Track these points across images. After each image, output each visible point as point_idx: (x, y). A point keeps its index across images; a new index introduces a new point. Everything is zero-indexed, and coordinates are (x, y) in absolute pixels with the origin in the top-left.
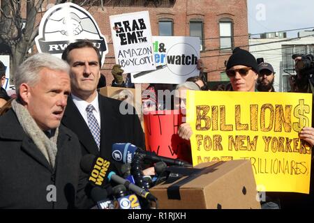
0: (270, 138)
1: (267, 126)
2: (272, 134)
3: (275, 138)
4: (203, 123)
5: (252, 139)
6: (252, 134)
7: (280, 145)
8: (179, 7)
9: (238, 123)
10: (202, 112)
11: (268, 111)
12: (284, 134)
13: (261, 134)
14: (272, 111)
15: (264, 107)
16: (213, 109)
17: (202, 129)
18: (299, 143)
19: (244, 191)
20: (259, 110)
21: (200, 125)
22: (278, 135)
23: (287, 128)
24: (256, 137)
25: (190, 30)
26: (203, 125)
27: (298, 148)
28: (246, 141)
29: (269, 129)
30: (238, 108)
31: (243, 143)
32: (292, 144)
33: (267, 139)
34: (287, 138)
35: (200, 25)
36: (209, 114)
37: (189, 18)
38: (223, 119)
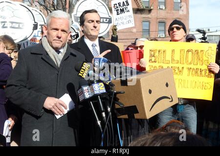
0: (191, 68)
1: (189, 62)
2: (192, 66)
3: (193, 69)
4: (153, 59)
5: (180, 69)
6: (180, 66)
7: (196, 72)
8: (153, 15)
9: (173, 60)
10: (153, 52)
11: (190, 53)
12: (199, 67)
13: (186, 66)
14: (193, 53)
15: (188, 51)
16: (159, 52)
17: (152, 62)
18: (207, 72)
19: (167, 85)
20: (186, 52)
21: (151, 60)
22: (195, 67)
23: (201, 63)
24: (183, 68)
25: (159, 26)
26: (153, 60)
27: (207, 74)
28: (177, 70)
29: (190, 63)
30: (173, 51)
31: (175, 71)
32: (203, 72)
33: (189, 69)
34: (201, 69)
35: (164, 24)
36: (157, 54)
37: (158, 20)
38: (164, 57)
